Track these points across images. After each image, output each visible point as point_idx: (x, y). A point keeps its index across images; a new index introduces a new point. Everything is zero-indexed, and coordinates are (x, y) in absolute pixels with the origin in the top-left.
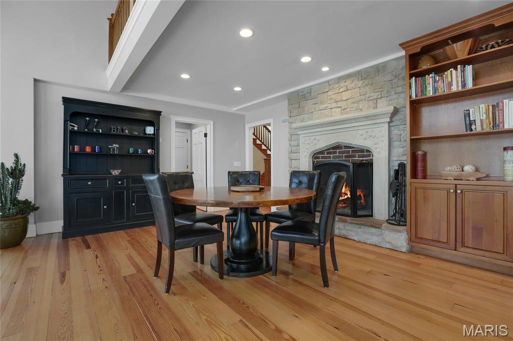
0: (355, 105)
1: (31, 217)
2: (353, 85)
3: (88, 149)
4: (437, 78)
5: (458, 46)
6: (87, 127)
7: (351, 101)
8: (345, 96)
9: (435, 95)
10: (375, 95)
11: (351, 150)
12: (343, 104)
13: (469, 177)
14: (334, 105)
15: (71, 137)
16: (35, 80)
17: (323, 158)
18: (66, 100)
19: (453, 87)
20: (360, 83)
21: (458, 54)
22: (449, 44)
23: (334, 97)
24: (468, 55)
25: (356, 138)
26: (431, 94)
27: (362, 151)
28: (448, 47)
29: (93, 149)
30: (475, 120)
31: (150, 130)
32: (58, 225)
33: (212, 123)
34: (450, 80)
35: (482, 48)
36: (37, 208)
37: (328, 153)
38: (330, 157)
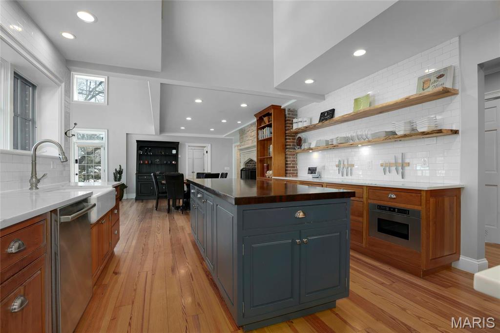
1: (125, 190)
3: (146, 162)
6: (146, 152)
15: (139, 157)
16: (127, 134)
18: (138, 141)
29: (148, 162)
31: (174, 152)
32: (134, 196)
33: (210, 145)
36: (127, 187)
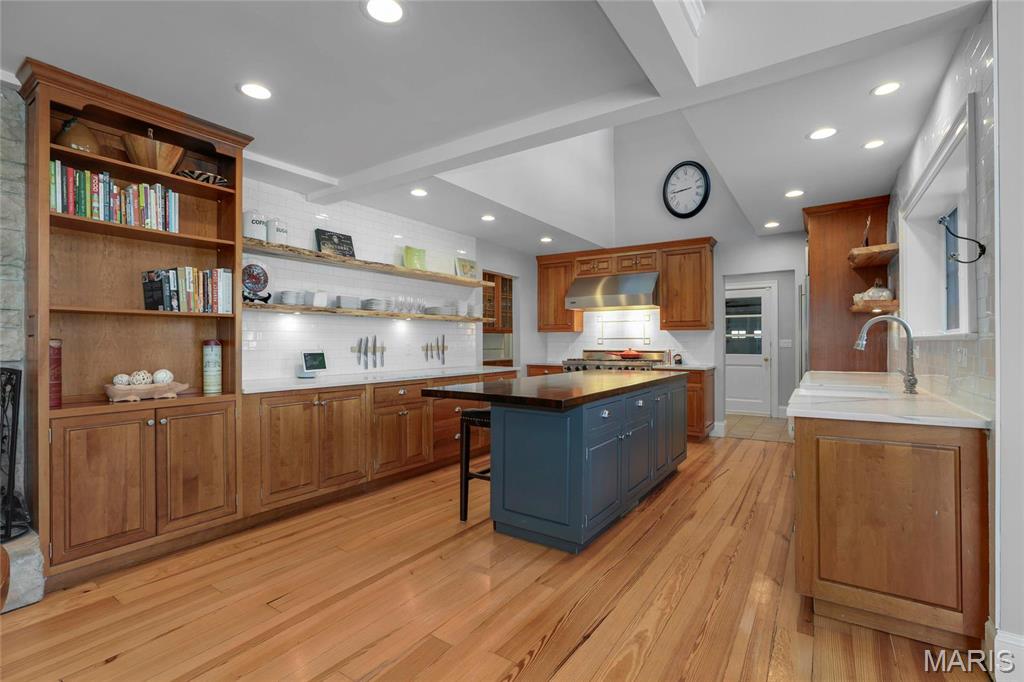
4: (115, 189)
5: (163, 149)
9: (108, 223)
13: (166, 392)
19: (148, 221)
21: (160, 161)
22: (146, 136)
24: (173, 173)
26: (102, 218)
28: (143, 138)
30: (177, 292)
34: (143, 204)
35: (193, 173)
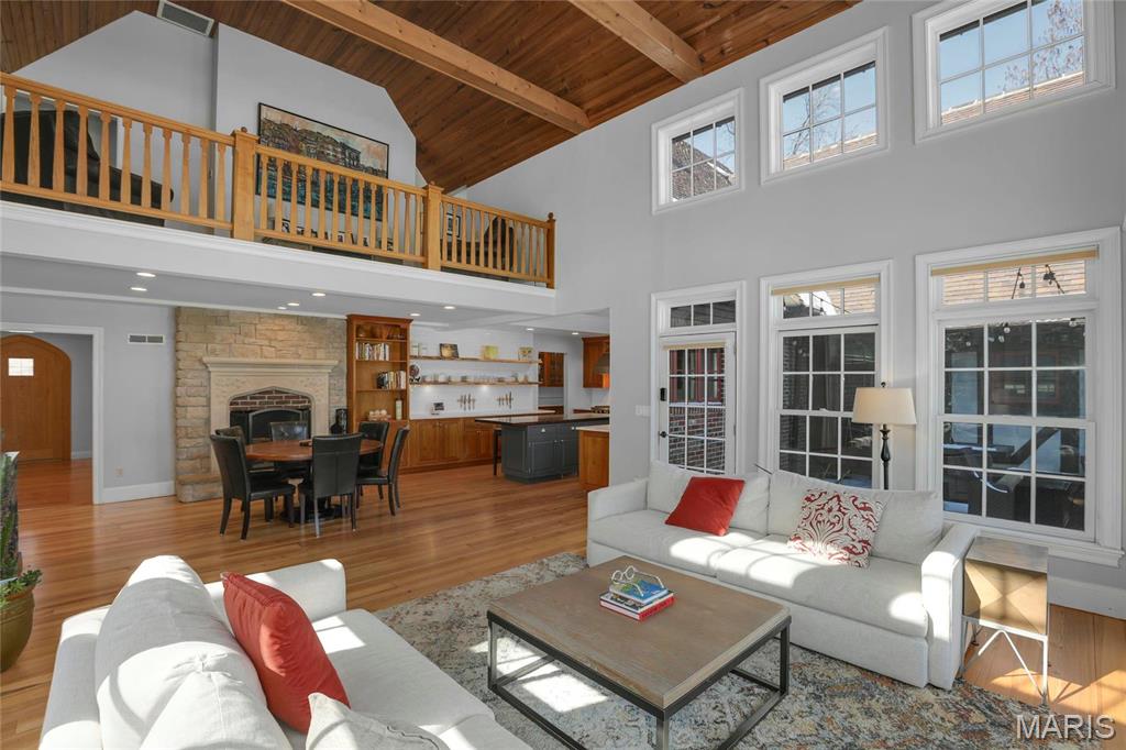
0: (293, 349)
2: (290, 327)
7: (290, 343)
8: (282, 335)
9: (369, 360)
10: (314, 344)
11: (284, 395)
12: (279, 345)
13: (384, 418)
14: (266, 342)
17: (242, 403)
19: (379, 357)
20: (299, 328)
23: (268, 333)
24: (387, 339)
25: (295, 383)
27: (298, 397)
37: (251, 398)
38: (255, 403)
